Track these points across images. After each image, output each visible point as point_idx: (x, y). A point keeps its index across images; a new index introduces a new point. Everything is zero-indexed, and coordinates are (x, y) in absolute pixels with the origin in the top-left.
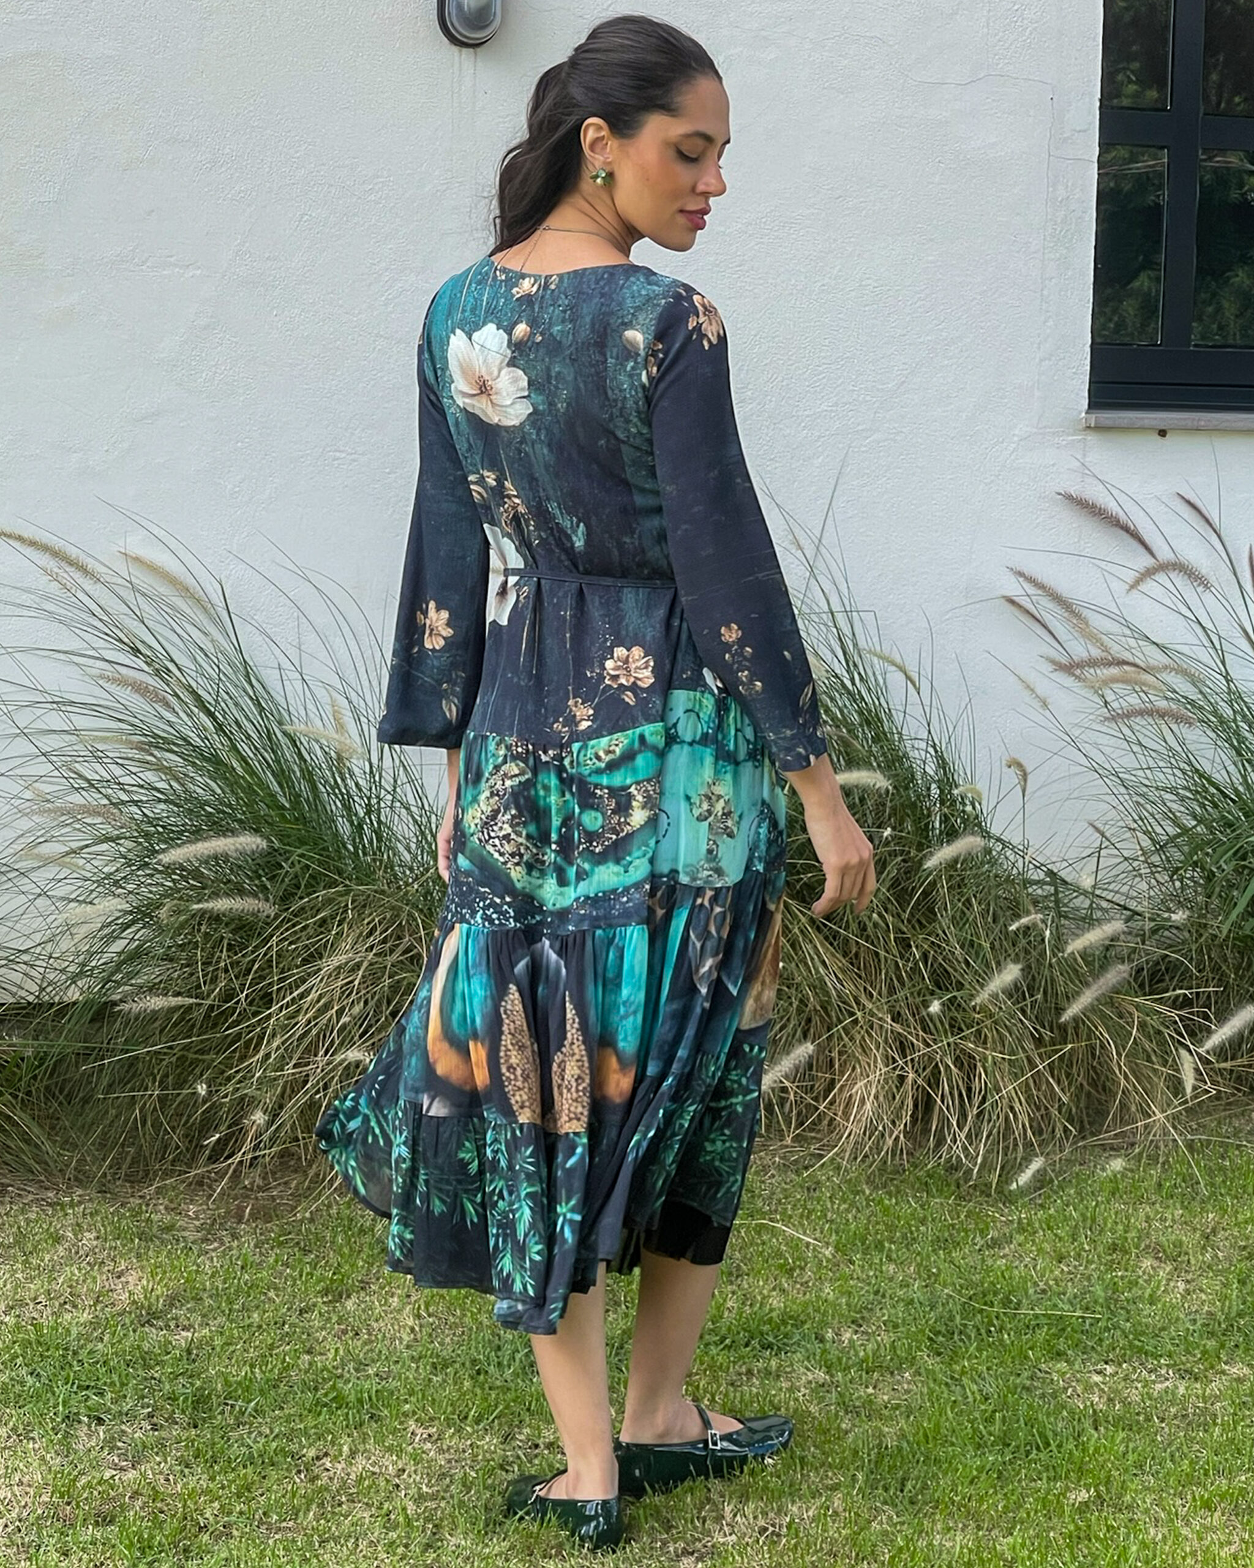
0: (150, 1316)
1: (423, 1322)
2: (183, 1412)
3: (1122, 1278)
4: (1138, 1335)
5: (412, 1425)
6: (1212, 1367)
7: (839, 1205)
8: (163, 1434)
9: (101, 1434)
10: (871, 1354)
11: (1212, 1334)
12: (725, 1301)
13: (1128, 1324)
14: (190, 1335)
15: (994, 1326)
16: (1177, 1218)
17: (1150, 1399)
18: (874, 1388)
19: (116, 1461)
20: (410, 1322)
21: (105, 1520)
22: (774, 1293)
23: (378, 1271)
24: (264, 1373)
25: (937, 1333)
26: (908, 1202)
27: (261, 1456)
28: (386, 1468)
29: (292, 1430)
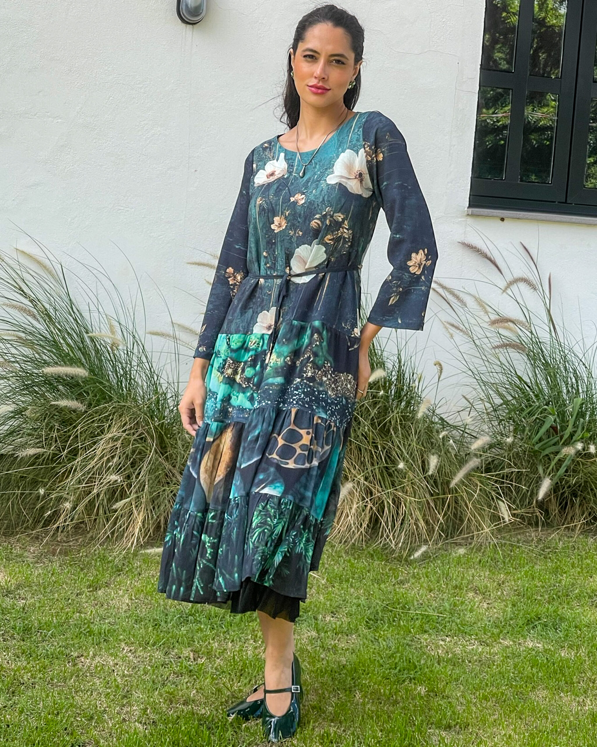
0: (8, 593)
1: (133, 602)
2: (18, 634)
3: (458, 600)
4: (462, 625)
5: (123, 645)
6: (496, 641)
7: (331, 561)
10: (338, 626)
11: (497, 627)
13: (459, 620)
14: (25, 601)
15: (397, 618)
16: (486, 576)
17: (465, 653)
18: (338, 641)
20: (127, 601)
24: (57, 619)
25: (370, 619)
26: (363, 562)
27: (52, 655)
28: (109, 662)
29: (68, 644)
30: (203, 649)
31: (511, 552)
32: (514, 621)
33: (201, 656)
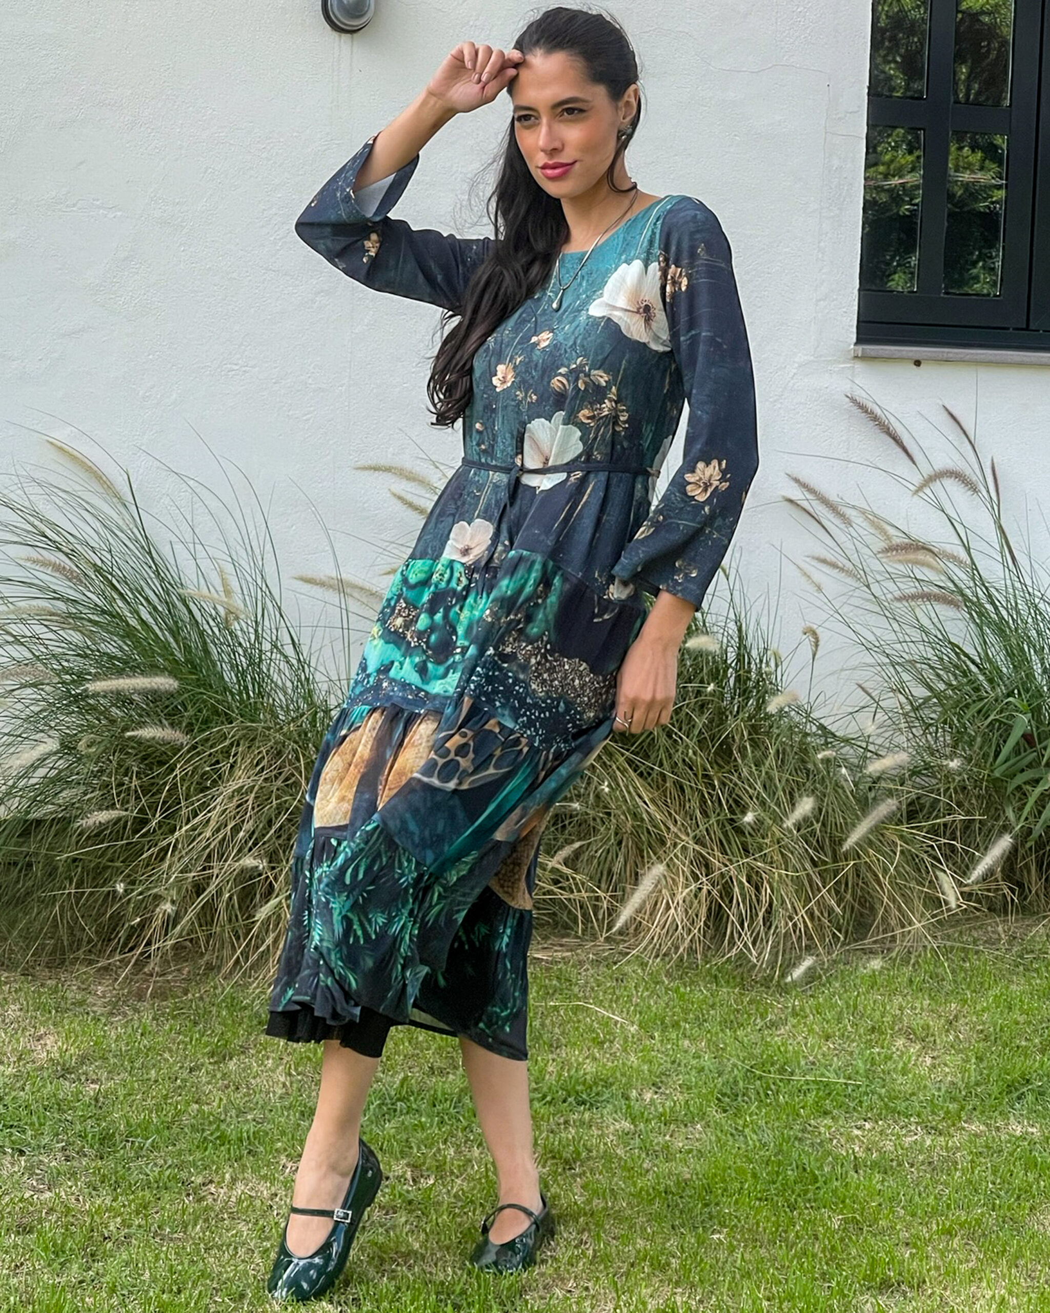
0: (65, 1072)
1: (294, 1079)
2: (92, 1147)
3: (879, 1054)
4: (891, 1099)
5: (283, 1159)
6: (954, 1125)
7: (643, 992)
8: (75, 1164)
9: (23, 1163)
10: (668, 1110)
11: (954, 1099)
12: (546, 1065)
13: (884, 1090)
14: (98, 1087)
15: (772, 1090)
16: (925, 1007)
17: (902, 1149)
18: (671, 1136)
19: (35, 1184)
20: (282, 1079)
21: (25, 1230)
22: (588, 1061)
23: (256, 1039)
24: (159, 1116)
25: (724, 1095)
26: (700, 990)
27: (157, 1182)
28: (262, 1192)
29: (183, 1162)
30: (428, 1161)
31: (964, 961)
32: (983, 1087)
33: (425, 1173)
